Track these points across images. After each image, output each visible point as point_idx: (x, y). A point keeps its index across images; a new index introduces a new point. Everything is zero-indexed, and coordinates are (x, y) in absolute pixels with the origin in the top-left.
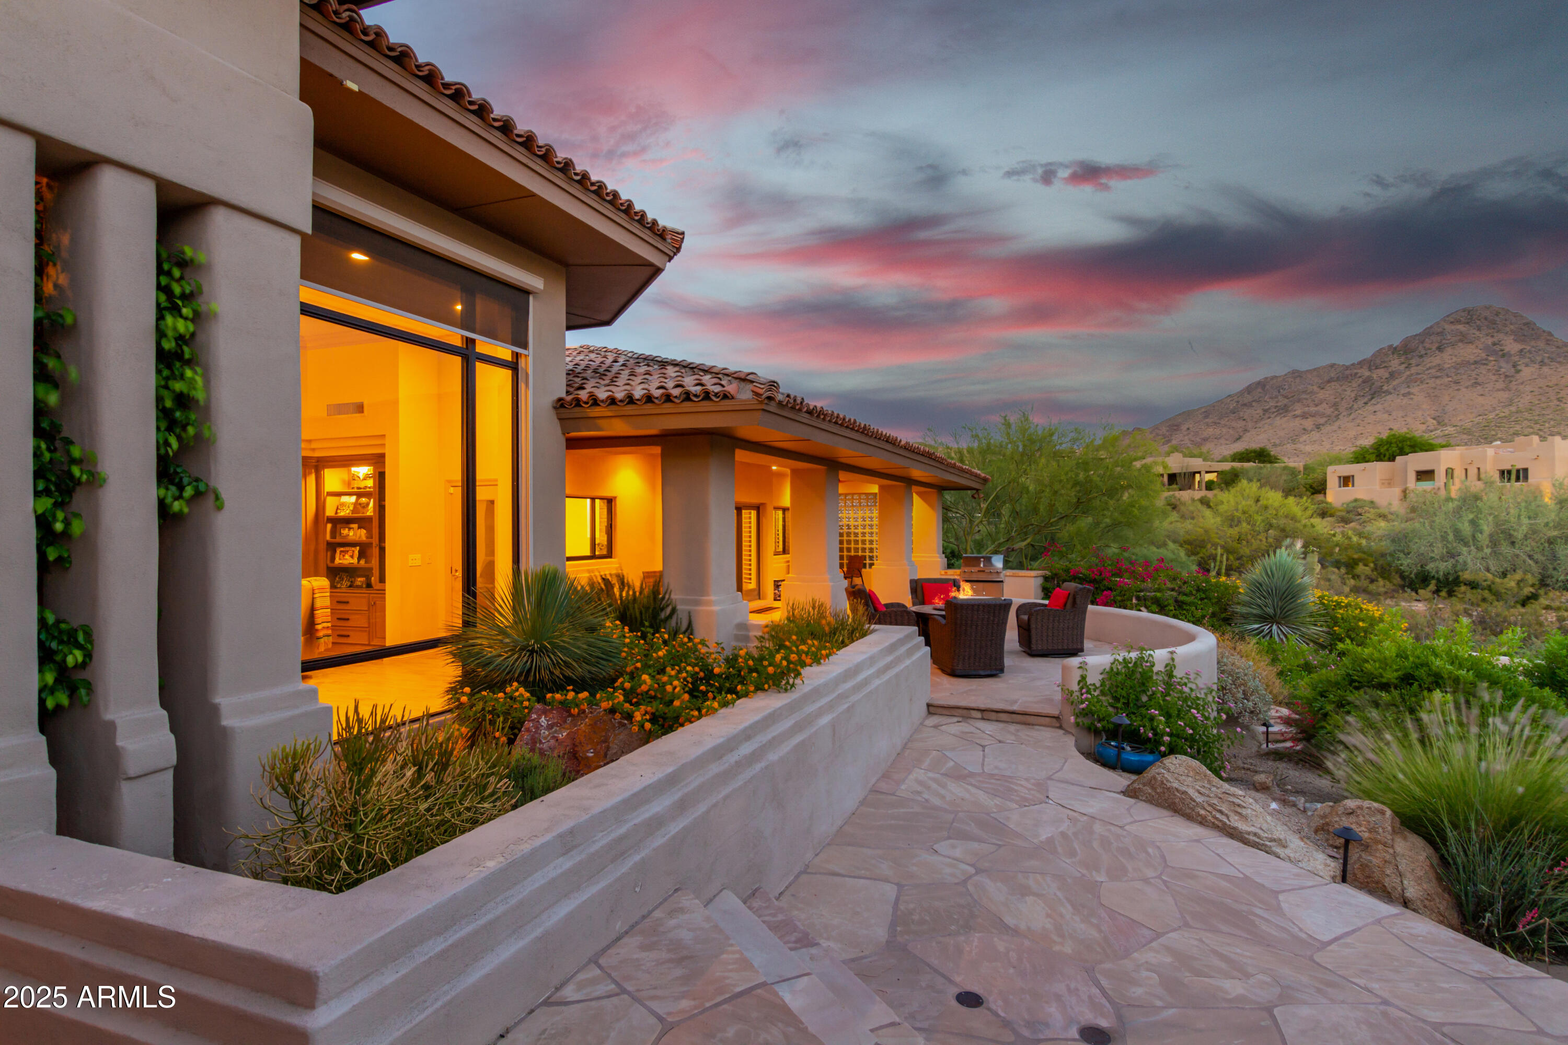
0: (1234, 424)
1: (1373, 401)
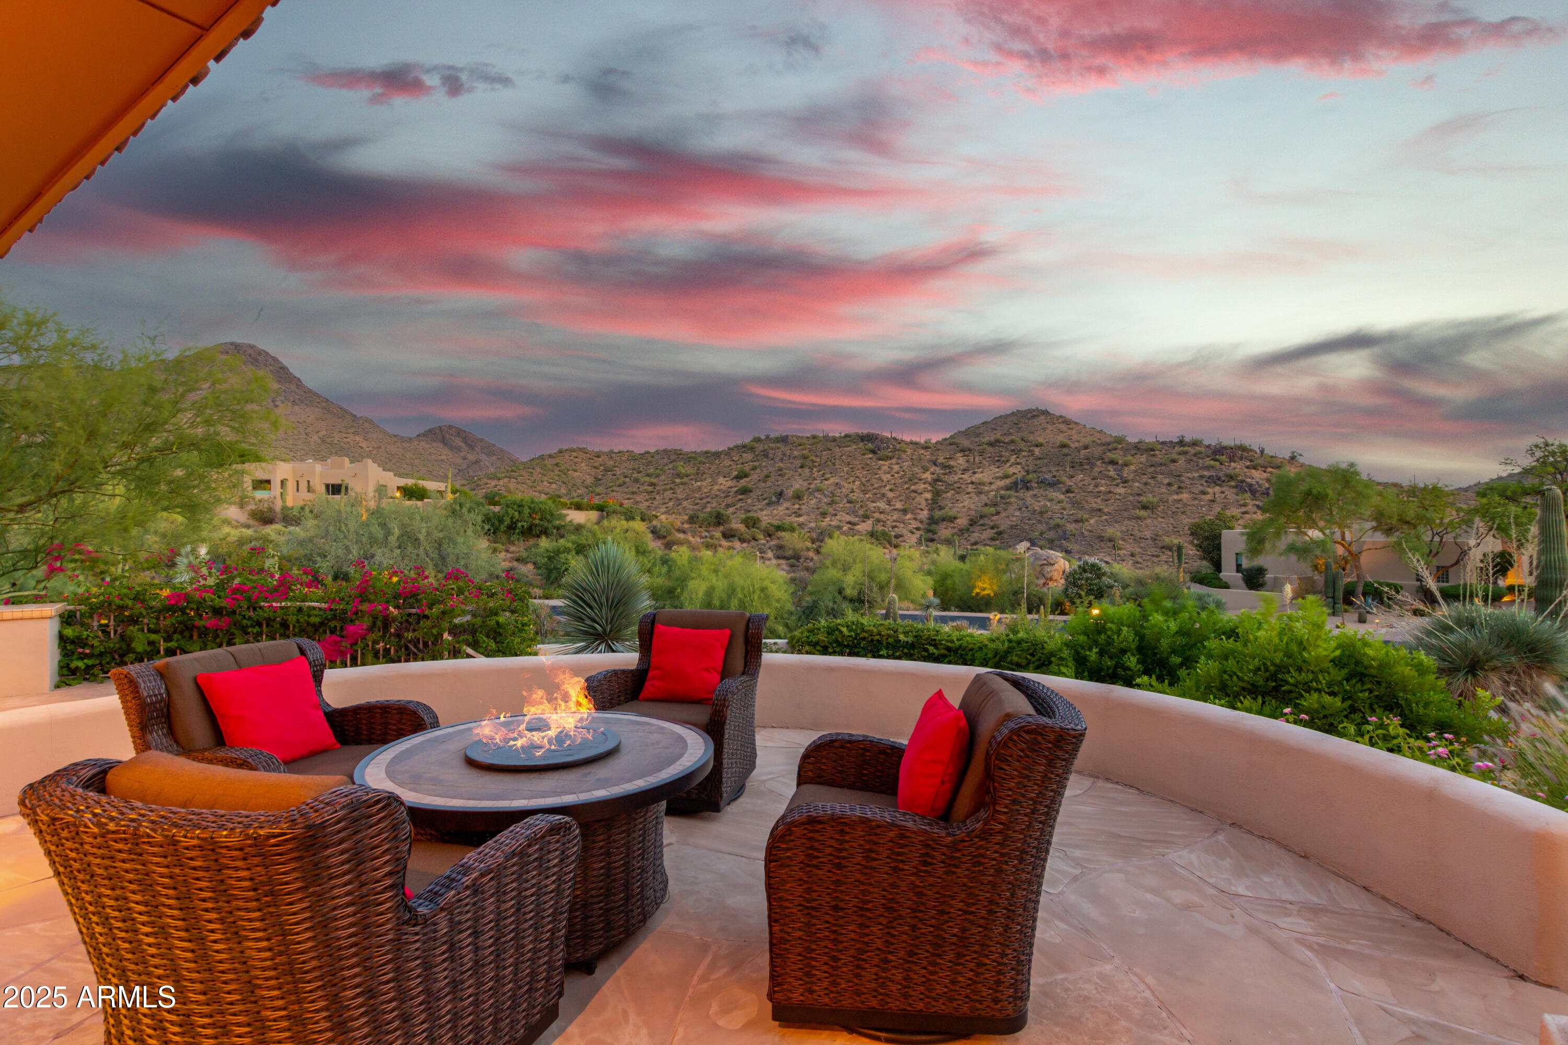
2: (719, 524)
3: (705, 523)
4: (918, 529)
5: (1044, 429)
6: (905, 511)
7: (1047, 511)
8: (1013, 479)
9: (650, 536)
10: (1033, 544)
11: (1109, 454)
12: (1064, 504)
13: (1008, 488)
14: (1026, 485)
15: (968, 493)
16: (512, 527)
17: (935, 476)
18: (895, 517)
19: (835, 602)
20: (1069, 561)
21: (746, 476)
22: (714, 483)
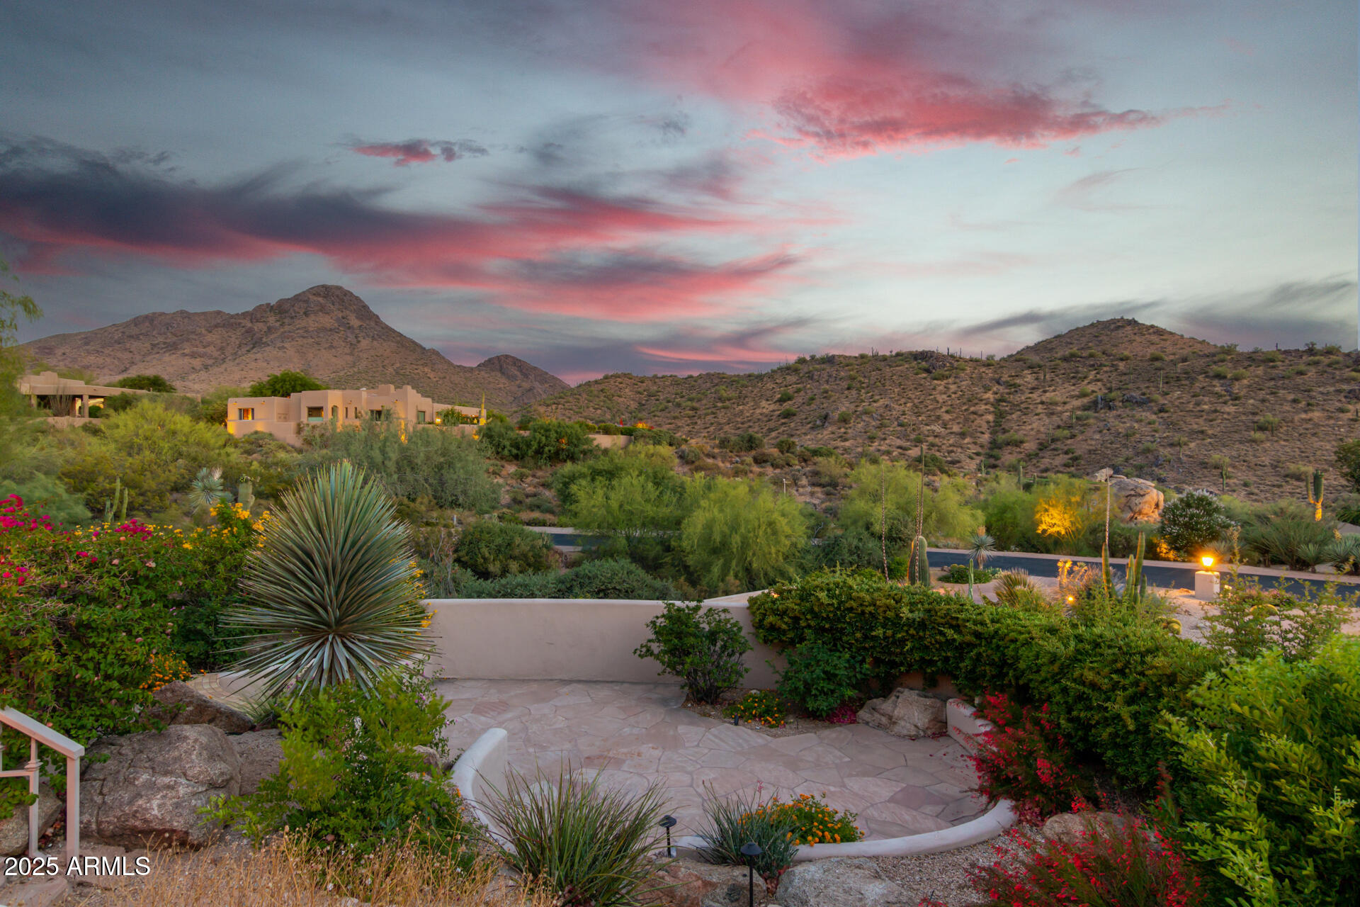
0: (119, 354)
1: (254, 350)
2: (751, 448)
3: (737, 448)
4: (978, 454)
5: (1131, 341)
6: (963, 435)
7: (1134, 434)
8: (1092, 397)
9: (677, 461)
10: (1117, 471)
11: (1215, 367)
12: (1156, 425)
13: (1085, 408)
14: (1108, 404)
15: (1037, 415)
16: (539, 452)
17: (997, 396)
18: (951, 442)
19: (860, 540)
20: (1164, 492)
21: (790, 399)
22: (756, 406)
